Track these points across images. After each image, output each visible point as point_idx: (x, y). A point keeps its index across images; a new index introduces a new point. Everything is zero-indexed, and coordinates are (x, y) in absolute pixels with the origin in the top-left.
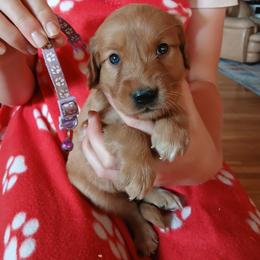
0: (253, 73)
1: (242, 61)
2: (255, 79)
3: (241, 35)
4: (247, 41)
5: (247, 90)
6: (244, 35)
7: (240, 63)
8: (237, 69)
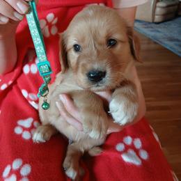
0: (160, 30)
1: (151, 21)
2: (161, 34)
3: (151, 3)
4: (155, 7)
5: (155, 43)
6: (152, 3)
7: (150, 23)
8: (148, 28)
